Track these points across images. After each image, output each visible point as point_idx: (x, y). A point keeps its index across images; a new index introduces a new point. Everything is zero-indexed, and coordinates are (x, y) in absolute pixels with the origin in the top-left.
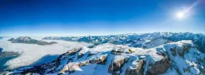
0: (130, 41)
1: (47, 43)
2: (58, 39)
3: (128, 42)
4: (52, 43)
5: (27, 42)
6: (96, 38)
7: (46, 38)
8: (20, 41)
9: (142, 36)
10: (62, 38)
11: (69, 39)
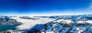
0: (72, 18)
1: (35, 19)
2: (40, 17)
3: (71, 19)
4: (38, 19)
5: (26, 18)
6: (57, 16)
7: (35, 17)
8: (23, 18)
9: (77, 16)
10: (42, 17)
11: (45, 17)
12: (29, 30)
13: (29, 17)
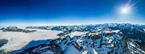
0: (88, 30)
1: (29, 31)
2: (37, 28)
4: (33, 31)
5: (14, 31)
6: (64, 27)
7: (28, 28)
8: (9, 30)
9: (96, 26)
10: (40, 28)
11: (45, 28)
12: (20, 52)
13: (18, 28)
